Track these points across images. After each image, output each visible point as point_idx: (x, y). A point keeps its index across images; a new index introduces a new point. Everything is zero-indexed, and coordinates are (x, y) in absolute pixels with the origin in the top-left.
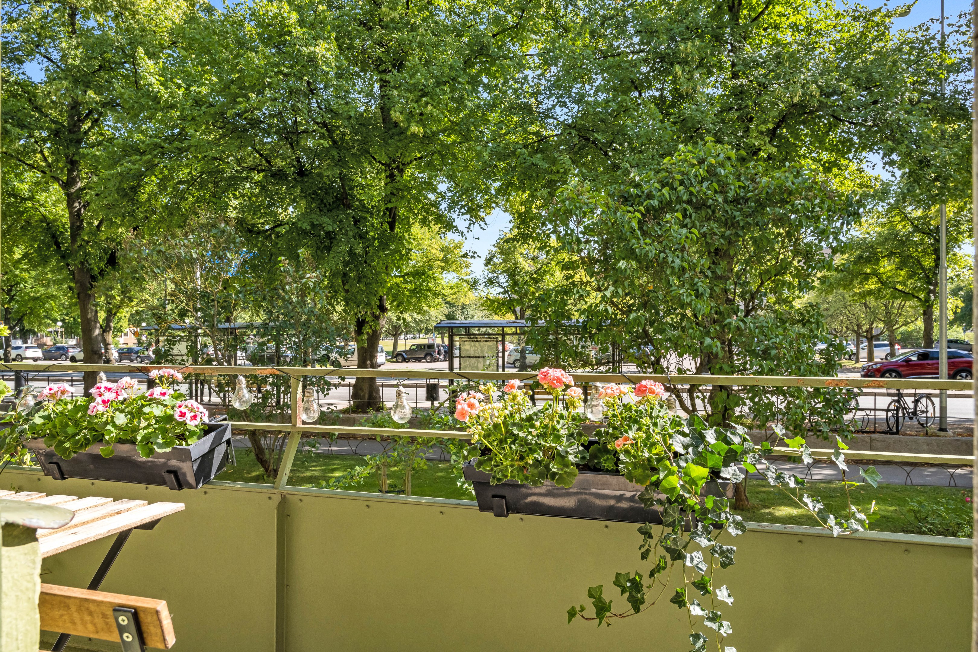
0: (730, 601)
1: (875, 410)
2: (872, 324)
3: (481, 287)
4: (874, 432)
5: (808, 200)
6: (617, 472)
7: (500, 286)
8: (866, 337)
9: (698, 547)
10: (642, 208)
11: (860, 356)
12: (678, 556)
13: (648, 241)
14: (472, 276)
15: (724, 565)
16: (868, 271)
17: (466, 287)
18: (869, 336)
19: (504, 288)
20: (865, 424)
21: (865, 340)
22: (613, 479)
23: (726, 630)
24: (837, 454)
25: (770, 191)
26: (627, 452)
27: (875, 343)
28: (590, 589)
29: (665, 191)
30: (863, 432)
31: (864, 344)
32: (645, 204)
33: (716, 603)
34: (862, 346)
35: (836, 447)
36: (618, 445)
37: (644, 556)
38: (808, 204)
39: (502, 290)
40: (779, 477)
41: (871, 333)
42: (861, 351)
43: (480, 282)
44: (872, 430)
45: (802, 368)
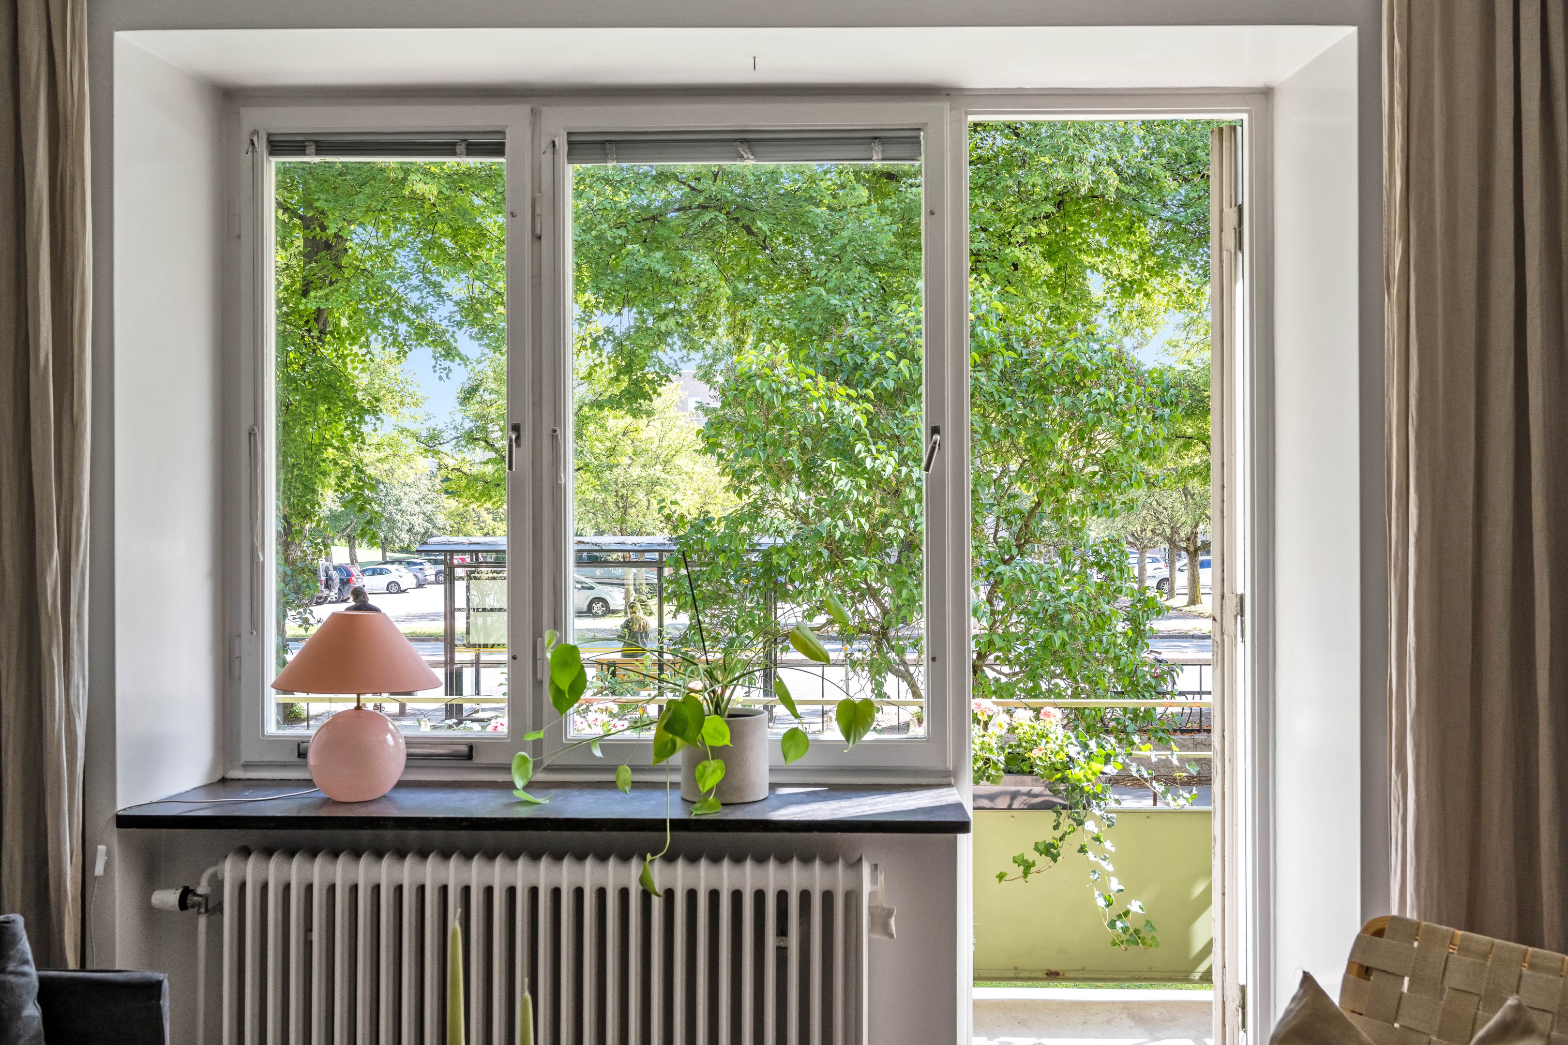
0: (1113, 849)
1: (1200, 693)
2: (1196, 526)
3: (445, 448)
4: (1199, 731)
5: (1110, 387)
6: (1031, 773)
7: (490, 445)
8: (1186, 550)
9: (1094, 817)
10: (869, 392)
11: (1176, 586)
12: (1080, 823)
13: (882, 446)
14: (427, 424)
15: (1109, 826)
16: (1190, 431)
17: (411, 446)
18: (1192, 549)
19: (497, 451)
20: (1185, 717)
21: (1183, 553)
22: (1028, 778)
23: (1110, 868)
24: (1172, 754)
25: (1055, 369)
26: (1040, 759)
27: (1201, 558)
28: (1036, 844)
29: (904, 364)
30: (1183, 732)
31: (1184, 561)
32: (874, 384)
33: (1104, 850)
34: (1178, 565)
35: (1170, 749)
36: (1035, 754)
37: (1056, 827)
38: (1110, 394)
39: (493, 455)
40: (1138, 771)
41: (1195, 542)
42: (1178, 574)
43: (447, 436)
44: (1197, 727)
45: (1105, 639)
